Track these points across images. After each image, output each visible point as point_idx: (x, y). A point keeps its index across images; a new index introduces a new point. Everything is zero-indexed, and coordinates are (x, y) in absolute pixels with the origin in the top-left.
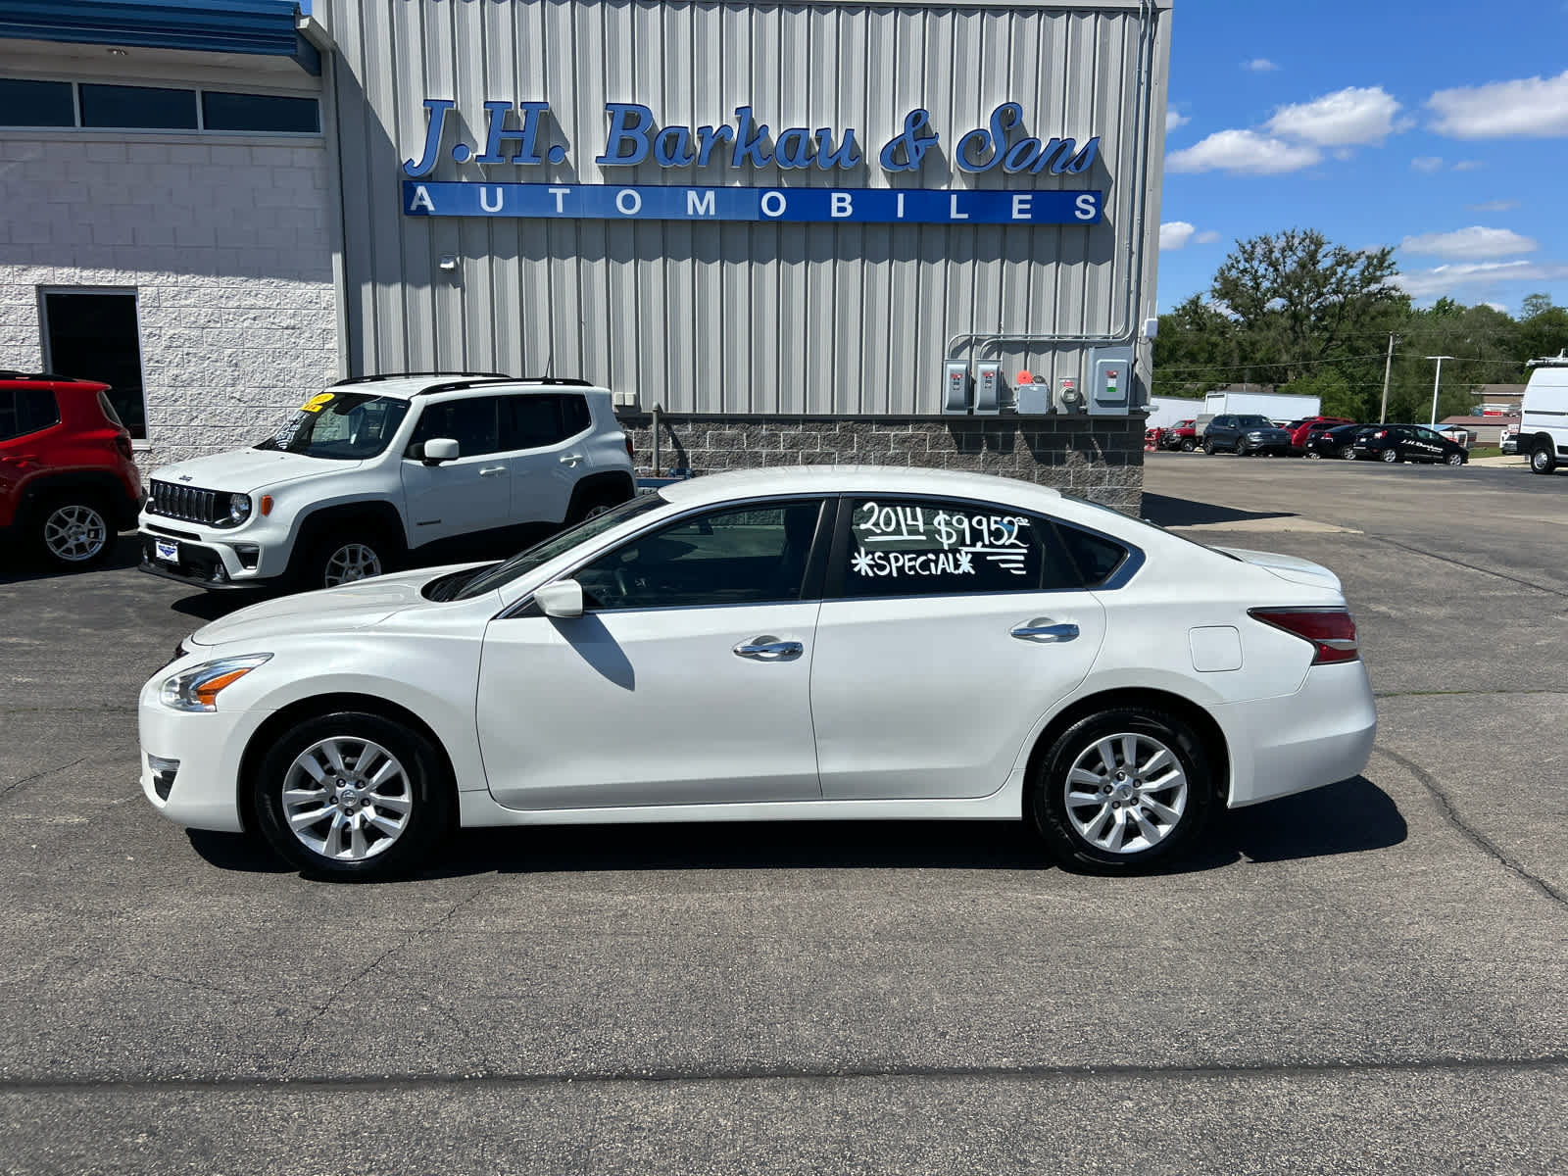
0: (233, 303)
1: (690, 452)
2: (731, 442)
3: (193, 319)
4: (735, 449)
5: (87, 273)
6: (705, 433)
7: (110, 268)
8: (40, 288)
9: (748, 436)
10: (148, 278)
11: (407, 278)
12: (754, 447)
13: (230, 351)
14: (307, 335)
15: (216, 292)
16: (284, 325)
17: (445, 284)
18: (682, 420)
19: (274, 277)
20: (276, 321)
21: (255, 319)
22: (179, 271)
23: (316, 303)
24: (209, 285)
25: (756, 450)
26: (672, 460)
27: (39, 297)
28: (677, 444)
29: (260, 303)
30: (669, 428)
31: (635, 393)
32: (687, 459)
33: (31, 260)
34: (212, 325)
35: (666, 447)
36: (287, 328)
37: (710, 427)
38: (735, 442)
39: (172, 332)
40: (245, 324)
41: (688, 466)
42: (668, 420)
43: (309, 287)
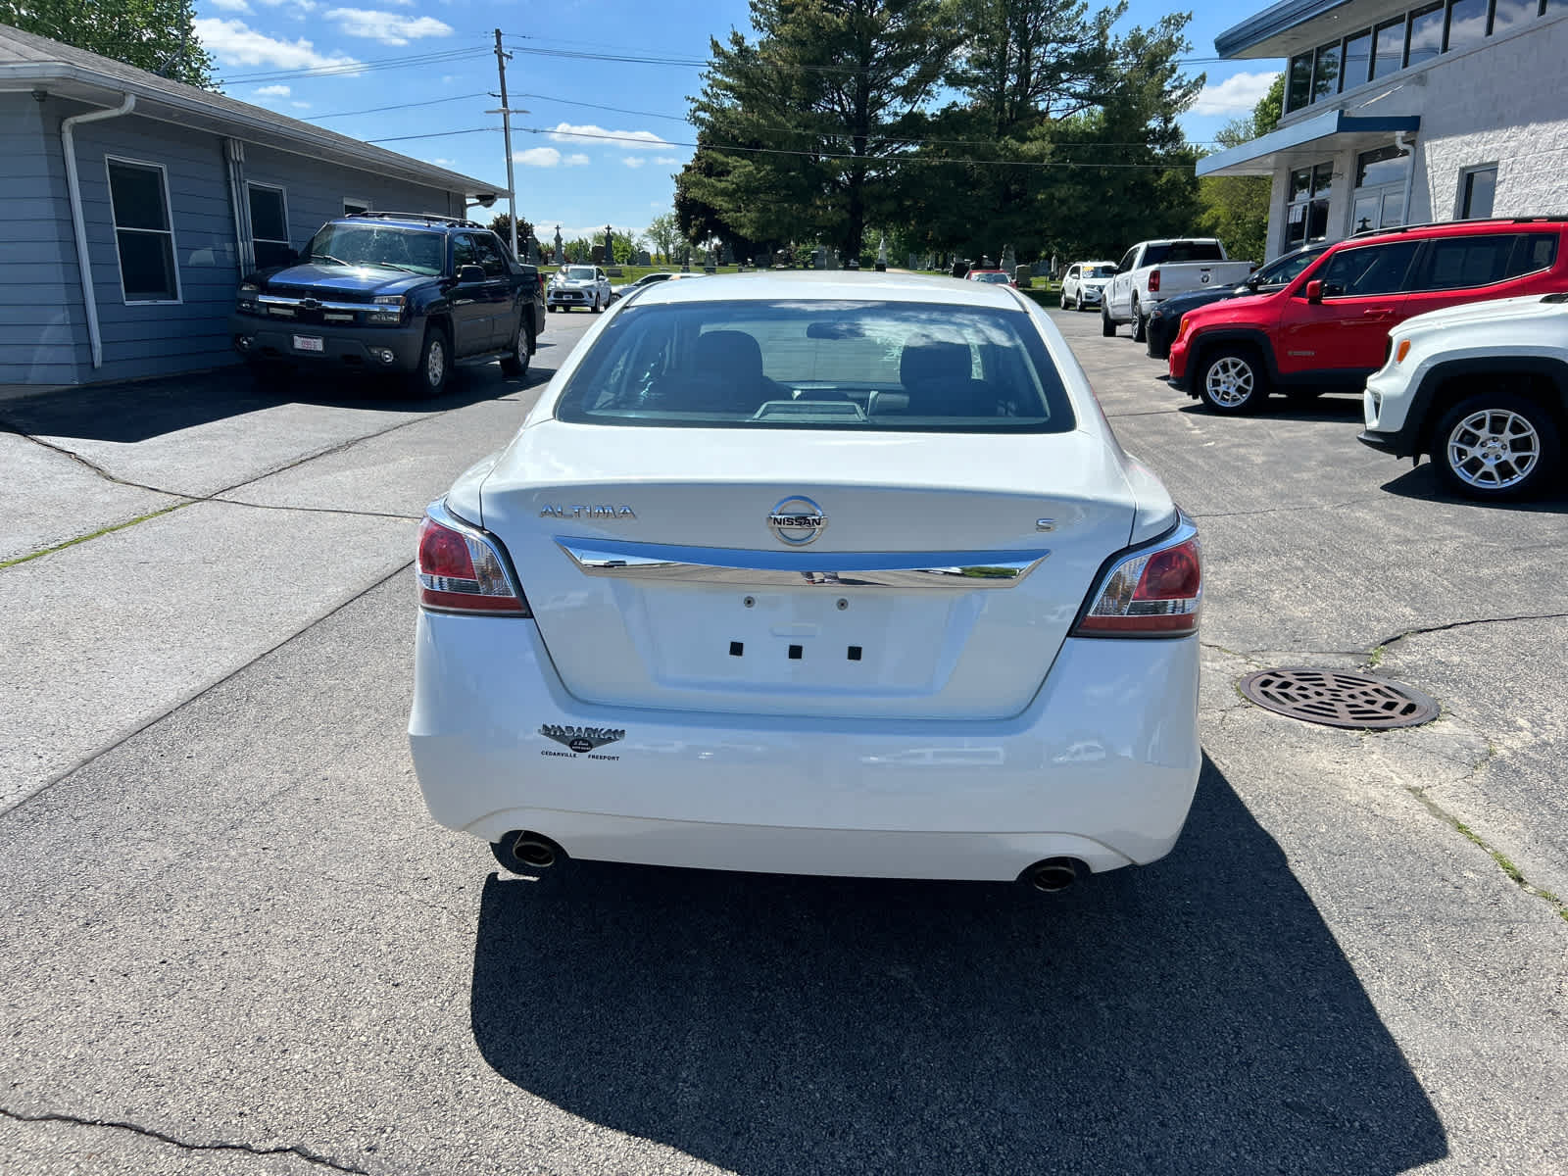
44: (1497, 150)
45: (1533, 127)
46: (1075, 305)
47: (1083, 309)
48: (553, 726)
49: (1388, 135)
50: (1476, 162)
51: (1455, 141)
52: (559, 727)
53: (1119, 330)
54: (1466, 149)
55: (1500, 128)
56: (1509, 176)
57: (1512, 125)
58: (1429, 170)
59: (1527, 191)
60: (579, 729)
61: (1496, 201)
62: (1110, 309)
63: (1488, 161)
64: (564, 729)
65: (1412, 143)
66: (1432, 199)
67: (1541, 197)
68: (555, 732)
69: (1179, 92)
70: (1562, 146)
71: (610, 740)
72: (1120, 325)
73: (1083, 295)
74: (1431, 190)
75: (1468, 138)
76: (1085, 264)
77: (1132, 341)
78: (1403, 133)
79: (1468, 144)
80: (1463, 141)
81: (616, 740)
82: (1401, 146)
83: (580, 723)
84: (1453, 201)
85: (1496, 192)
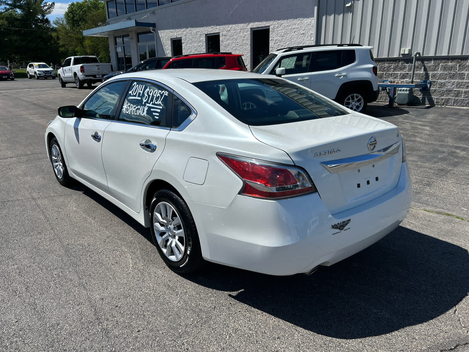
0: (290, 28)
1: (431, 73)
2: (451, 68)
3: (280, 34)
4: (452, 72)
5: (260, 23)
6: (439, 65)
7: (264, 21)
8: (251, 29)
9: (459, 66)
10: (272, 23)
11: (336, 12)
12: (462, 71)
13: (288, 43)
14: (307, 36)
15: (286, 25)
16: (301, 33)
17: (348, 12)
18: (429, 59)
19: (301, 18)
20: (300, 32)
21: (294, 32)
22: (279, 20)
23: (310, 25)
24: (285, 23)
25: (462, 72)
26: (422, 77)
27: (251, 31)
28: (425, 70)
29: (296, 27)
30: (423, 62)
31: (410, 48)
32: (429, 76)
33: (250, 21)
34: (285, 35)
35: (420, 71)
36: (302, 34)
37: (442, 62)
38: (453, 68)
39: (276, 38)
40: (292, 34)
41: (429, 79)
42: (423, 59)
43: (309, 19)
44: (180, 34)
45: (190, 29)
46: (35, 77)
47: (38, 78)
48: (334, 225)
49: (148, 28)
50: (175, 37)
51: (168, 31)
52: (336, 224)
53: (67, 85)
54: (171, 34)
55: (181, 28)
56: (185, 41)
57: (184, 28)
58: (161, 39)
59: (191, 45)
60: (341, 223)
61: (183, 48)
62: (63, 78)
63: (179, 37)
64: (337, 224)
65: (154, 31)
66: (164, 47)
67: (195, 47)
68: (335, 226)
69: (47, 7)
70: (199, 34)
71: (348, 223)
72: (67, 84)
73: (37, 74)
74: (163, 44)
75: (171, 30)
76: (35, 63)
77: (77, 89)
78: (152, 28)
79: (172, 32)
80: (170, 31)
81: (349, 222)
82: (152, 31)
83: (340, 221)
84: (170, 47)
85: (183, 46)
